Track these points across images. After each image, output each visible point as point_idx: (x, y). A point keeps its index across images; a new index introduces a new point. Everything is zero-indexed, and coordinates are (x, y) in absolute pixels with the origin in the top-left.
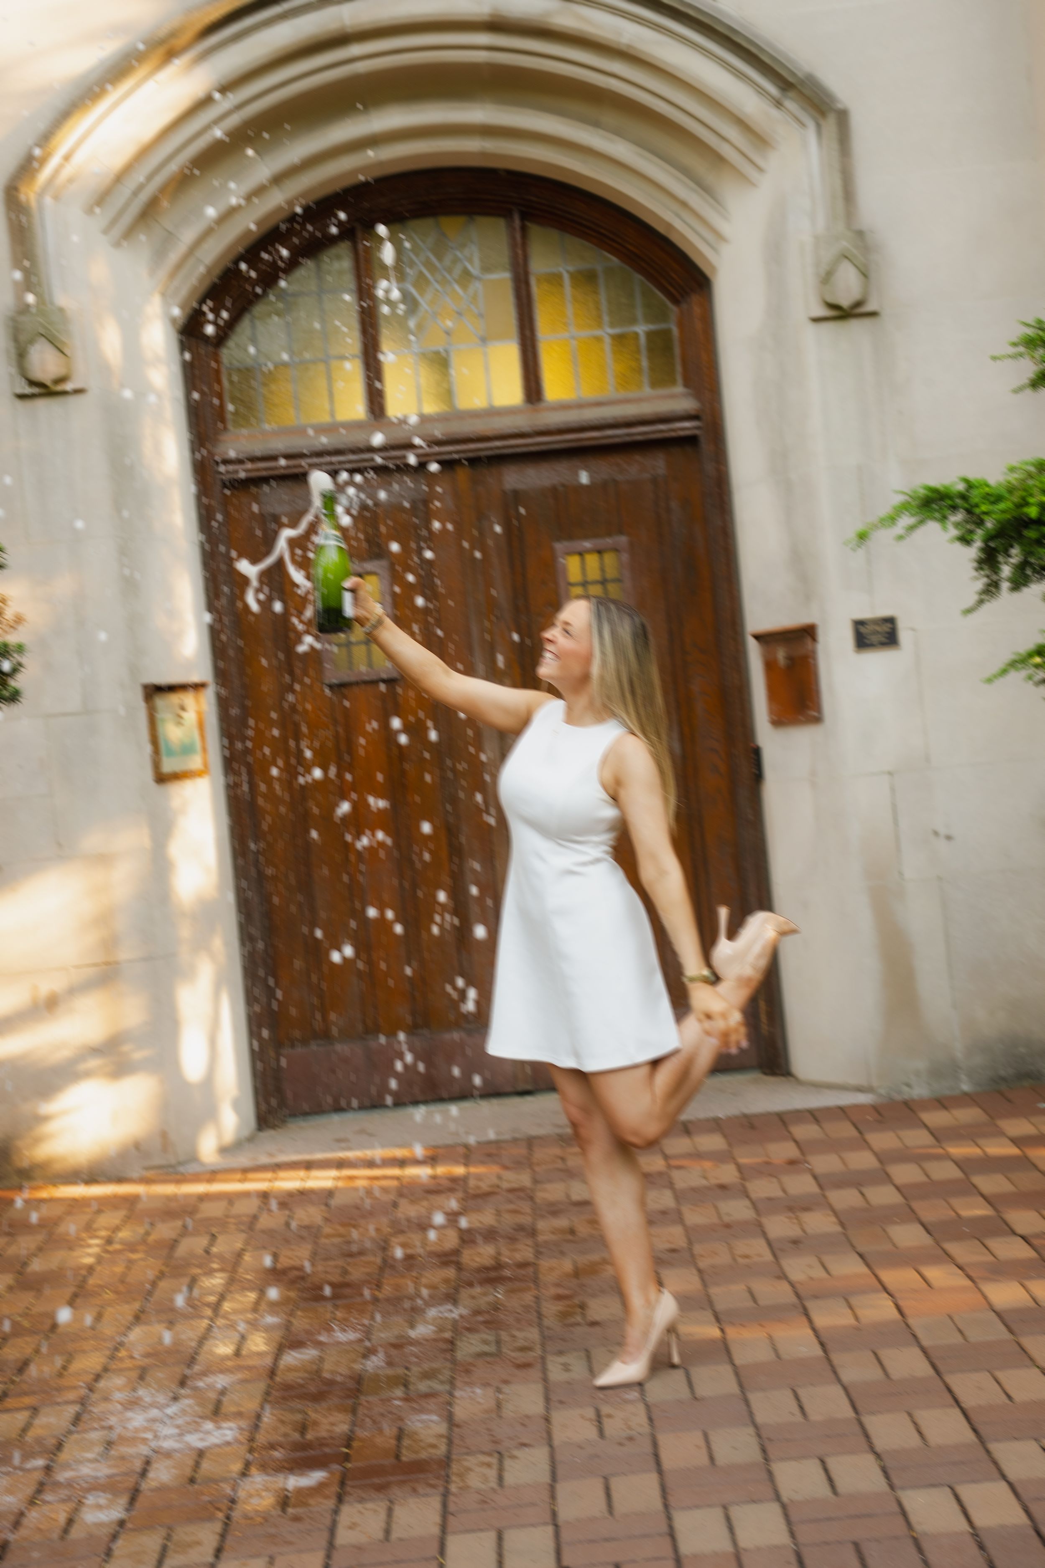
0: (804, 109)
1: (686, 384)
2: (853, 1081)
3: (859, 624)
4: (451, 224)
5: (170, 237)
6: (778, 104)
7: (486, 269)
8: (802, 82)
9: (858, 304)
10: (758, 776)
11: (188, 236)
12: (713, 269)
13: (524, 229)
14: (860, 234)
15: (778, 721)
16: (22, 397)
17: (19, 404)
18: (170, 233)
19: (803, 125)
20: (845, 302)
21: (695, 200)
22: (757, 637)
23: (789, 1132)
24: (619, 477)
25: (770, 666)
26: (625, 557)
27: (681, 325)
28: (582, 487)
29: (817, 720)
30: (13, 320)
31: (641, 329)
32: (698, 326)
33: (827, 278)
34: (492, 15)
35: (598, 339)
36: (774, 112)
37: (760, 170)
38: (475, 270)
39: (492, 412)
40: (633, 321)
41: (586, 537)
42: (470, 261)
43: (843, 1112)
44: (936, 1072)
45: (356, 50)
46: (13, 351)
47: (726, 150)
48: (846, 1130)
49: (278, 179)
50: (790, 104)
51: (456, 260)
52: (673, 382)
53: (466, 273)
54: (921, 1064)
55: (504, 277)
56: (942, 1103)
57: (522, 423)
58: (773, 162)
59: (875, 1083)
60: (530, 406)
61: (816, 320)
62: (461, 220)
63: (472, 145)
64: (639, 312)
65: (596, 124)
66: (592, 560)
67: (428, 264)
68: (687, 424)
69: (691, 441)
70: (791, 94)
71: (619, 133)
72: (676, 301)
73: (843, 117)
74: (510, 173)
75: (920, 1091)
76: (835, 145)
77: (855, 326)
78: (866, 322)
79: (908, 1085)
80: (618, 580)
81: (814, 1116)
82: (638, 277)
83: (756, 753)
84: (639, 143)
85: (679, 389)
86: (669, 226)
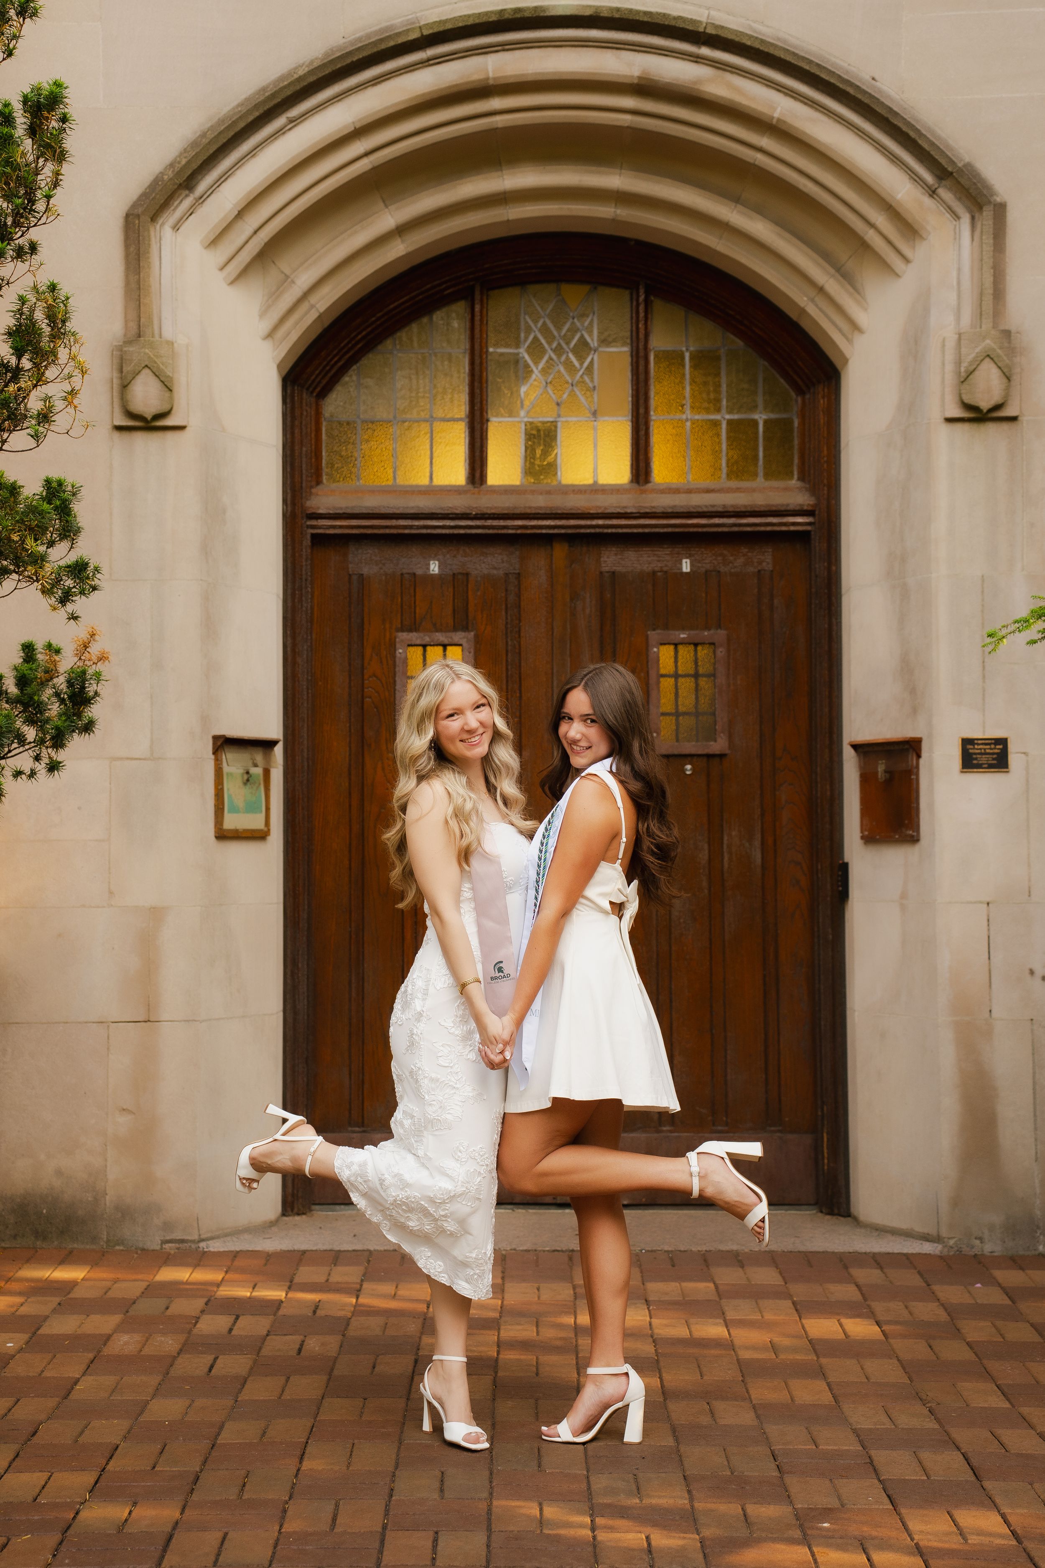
0: (960, 199)
1: (801, 478)
2: (919, 1228)
3: (967, 743)
4: (573, 292)
5: (286, 280)
6: (932, 193)
7: (604, 342)
8: (960, 171)
9: (998, 407)
10: (842, 894)
11: (305, 279)
12: (846, 361)
13: (647, 302)
14: (1007, 334)
15: (870, 838)
16: (119, 428)
17: (116, 435)
18: (287, 277)
19: (957, 217)
20: (985, 405)
21: (833, 286)
22: (856, 747)
23: (849, 1273)
24: (723, 569)
25: (866, 779)
26: (721, 652)
27: (803, 416)
28: (682, 573)
29: (914, 840)
30: (120, 349)
31: (760, 417)
32: (822, 419)
33: (965, 378)
34: (639, 78)
35: (716, 424)
36: (927, 201)
37: (907, 260)
38: (593, 342)
39: (596, 489)
40: (754, 408)
41: (683, 629)
42: (590, 333)
43: (908, 1260)
44: (1011, 1229)
45: (496, 103)
46: (116, 382)
47: (871, 236)
48: (911, 1279)
49: (401, 230)
50: (943, 193)
51: (574, 330)
52: (790, 475)
53: (583, 343)
54: (997, 1219)
55: (622, 351)
56: (1016, 1262)
57: (628, 503)
58: (919, 253)
59: (944, 1233)
60: (635, 485)
61: (950, 420)
62: (585, 288)
63: (605, 211)
64: (760, 400)
65: (737, 200)
66: (685, 652)
67: (545, 330)
68: (799, 520)
69: (802, 537)
70: (947, 183)
71: (760, 210)
72: (800, 392)
73: (1000, 210)
74: (639, 243)
75: (991, 1247)
76: (989, 240)
77: (991, 430)
78: (1005, 426)
79: (981, 1239)
80: (713, 675)
81: (878, 1261)
82: (763, 363)
83: (845, 867)
84: (780, 223)
85: (794, 482)
86: (803, 311)
